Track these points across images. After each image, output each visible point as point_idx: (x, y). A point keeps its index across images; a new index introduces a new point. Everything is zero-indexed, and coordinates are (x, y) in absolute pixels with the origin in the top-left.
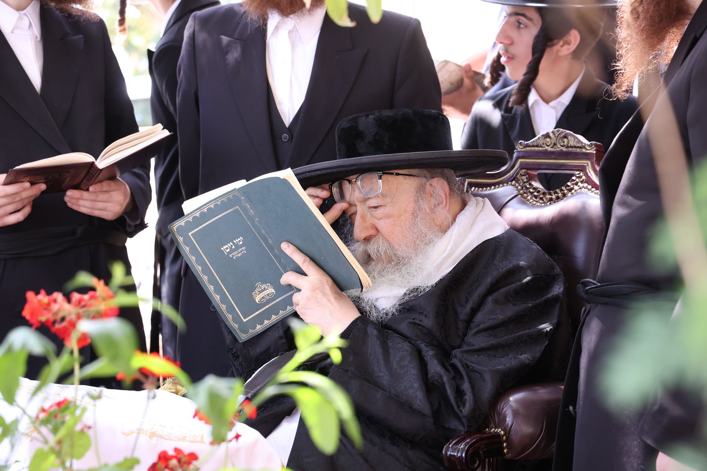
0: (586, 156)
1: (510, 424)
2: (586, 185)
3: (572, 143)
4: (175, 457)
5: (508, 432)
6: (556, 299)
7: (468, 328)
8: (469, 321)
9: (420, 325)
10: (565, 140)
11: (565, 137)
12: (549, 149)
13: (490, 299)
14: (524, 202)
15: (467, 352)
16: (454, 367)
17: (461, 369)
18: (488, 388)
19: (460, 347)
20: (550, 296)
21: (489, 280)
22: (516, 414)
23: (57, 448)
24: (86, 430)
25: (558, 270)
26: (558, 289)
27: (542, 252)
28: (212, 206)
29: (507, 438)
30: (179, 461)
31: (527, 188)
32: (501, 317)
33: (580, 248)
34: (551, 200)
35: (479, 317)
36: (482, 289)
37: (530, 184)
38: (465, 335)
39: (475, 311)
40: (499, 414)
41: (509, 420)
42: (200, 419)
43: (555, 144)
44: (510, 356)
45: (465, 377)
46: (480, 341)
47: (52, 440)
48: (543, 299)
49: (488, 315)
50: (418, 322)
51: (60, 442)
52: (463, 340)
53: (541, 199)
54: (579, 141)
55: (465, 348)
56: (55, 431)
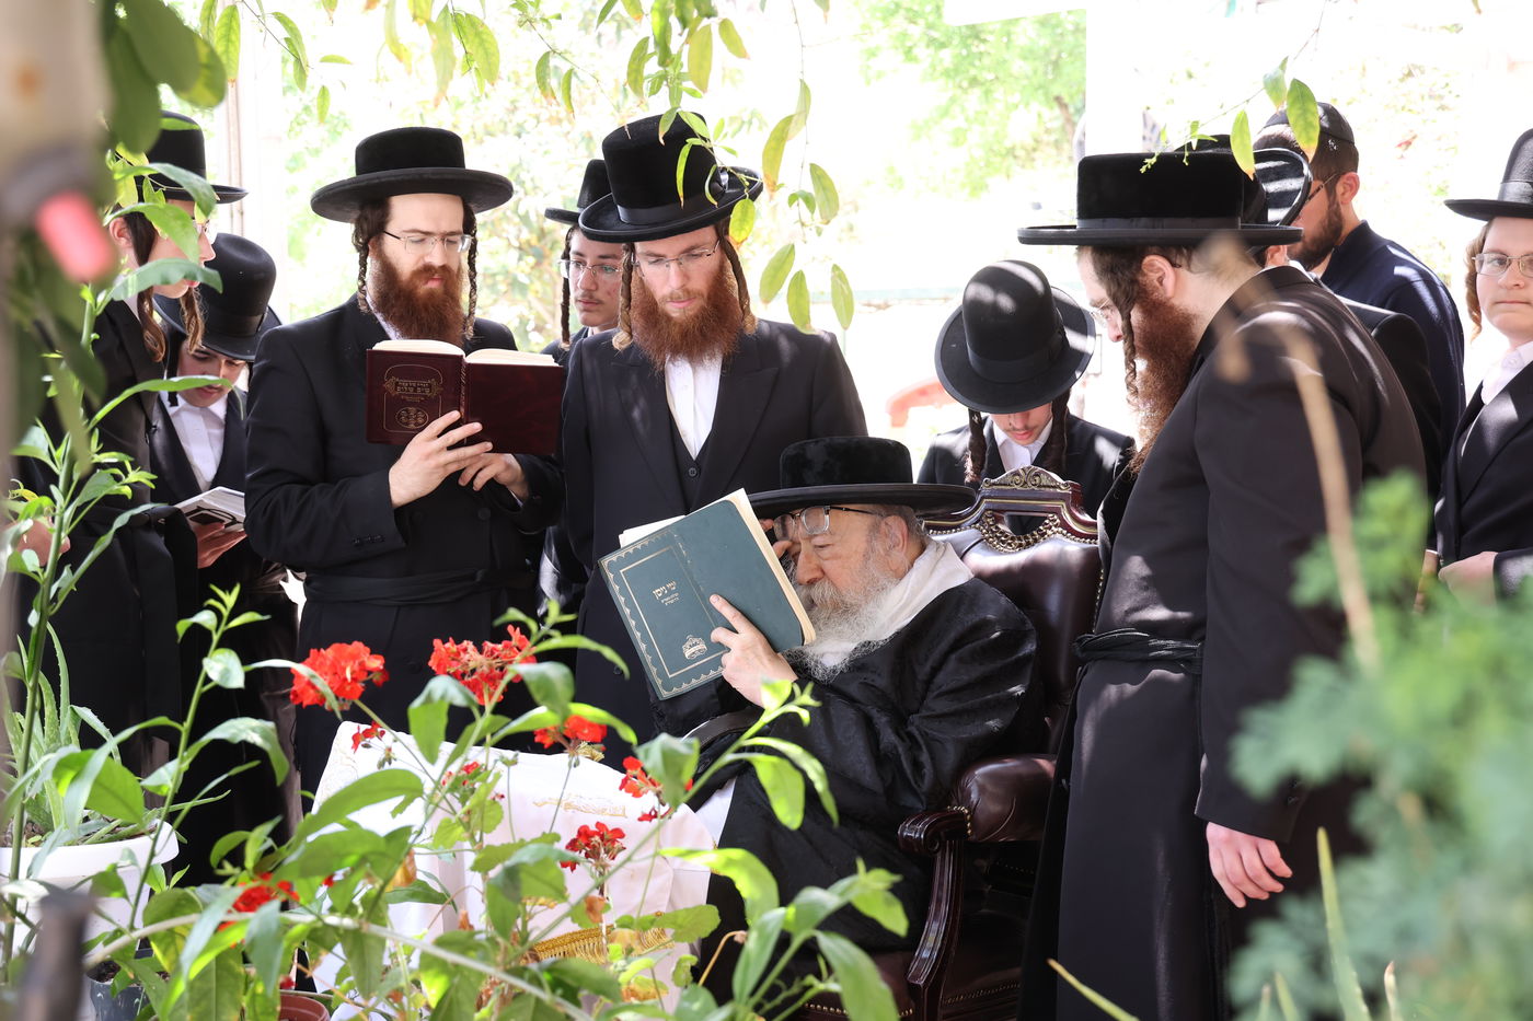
0: (1061, 497)
1: (975, 801)
2: (1060, 529)
3: (1044, 482)
5: (972, 811)
6: (1028, 658)
7: (927, 690)
8: (929, 682)
9: (872, 686)
10: (1037, 478)
11: (1037, 475)
12: (1018, 488)
13: (953, 657)
14: (991, 548)
15: (926, 717)
16: (911, 736)
17: (919, 738)
18: (950, 758)
19: (917, 712)
20: (1021, 655)
21: (952, 636)
22: (982, 790)
23: (466, 820)
24: (497, 799)
25: (1029, 625)
26: (1030, 647)
29: (972, 816)
30: (602, 838)
31: (993, 532)
32: (966, 678)
33: (1054, 601)
34: (1020, 545)
35: (940, 678)
36: (944, 645)
37: (997, 528)
38: (924, 698)
39: (936, 670)
40: (963, 790)
41: (974, 797)
43: (1025, 483)
47: (461, 811)
48: (1014, 658)
49: (951, 676)
50: (870, 682)
51: (469, 813)
52: (921, 703)
53: (1010, 544)
54: (1053, 480)
55: (924, 713)
56: (463, 801)
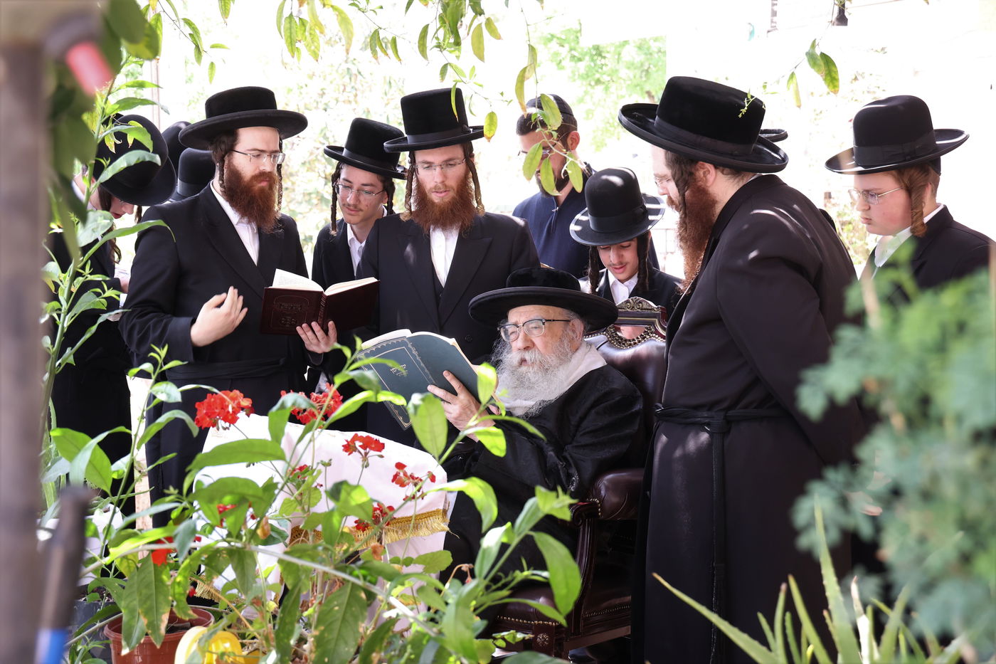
0: (655, 316)
1: (603, 495)
2: (654, 335)
3: (645, 307)
4: (379, 509)
5: (602, 501)
6: (637, 413)
7: (576, 431)
8: (578, 426)
9: (544, 427)
10: (640, 305)
11: (640, 302)
12: (629, 310)
13: (593, 411)
14: (612, 345)
15: (577, 447)
17: (569, 459)
19: (570, 443)
20: (633, 410)
21: (592, 399)
22: (607, 488)
23: (299, 498)
24: (318, 487)
25: (639, 393)
26: (639, 406)
27: (628, 381)
28: (385, 345)
29: (601, 506)
30: (381, 511)
31: (614, 337)
32: (601, 424)
33: (650, 377)
34: (630, 345)
35: (585, 423)
36: (588, 404)
37: (616, 334)
38: (575, 436)
39: (582, 419)
40: (596, 490)
41: (603, 492)
42: (397, 483)
43: (633, 307)
44: (606, 450)
45: (573, 466)
46: (587, 440)
47: (297, 493)
48: (630, 412)
49: (591, 423)
50: (542, 425)
51: (301, 494)
52: (573, 439)
53: (624, 344)
54: (650, 305)
55: (575, 444)
56: (298, 487)
